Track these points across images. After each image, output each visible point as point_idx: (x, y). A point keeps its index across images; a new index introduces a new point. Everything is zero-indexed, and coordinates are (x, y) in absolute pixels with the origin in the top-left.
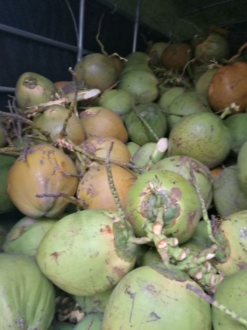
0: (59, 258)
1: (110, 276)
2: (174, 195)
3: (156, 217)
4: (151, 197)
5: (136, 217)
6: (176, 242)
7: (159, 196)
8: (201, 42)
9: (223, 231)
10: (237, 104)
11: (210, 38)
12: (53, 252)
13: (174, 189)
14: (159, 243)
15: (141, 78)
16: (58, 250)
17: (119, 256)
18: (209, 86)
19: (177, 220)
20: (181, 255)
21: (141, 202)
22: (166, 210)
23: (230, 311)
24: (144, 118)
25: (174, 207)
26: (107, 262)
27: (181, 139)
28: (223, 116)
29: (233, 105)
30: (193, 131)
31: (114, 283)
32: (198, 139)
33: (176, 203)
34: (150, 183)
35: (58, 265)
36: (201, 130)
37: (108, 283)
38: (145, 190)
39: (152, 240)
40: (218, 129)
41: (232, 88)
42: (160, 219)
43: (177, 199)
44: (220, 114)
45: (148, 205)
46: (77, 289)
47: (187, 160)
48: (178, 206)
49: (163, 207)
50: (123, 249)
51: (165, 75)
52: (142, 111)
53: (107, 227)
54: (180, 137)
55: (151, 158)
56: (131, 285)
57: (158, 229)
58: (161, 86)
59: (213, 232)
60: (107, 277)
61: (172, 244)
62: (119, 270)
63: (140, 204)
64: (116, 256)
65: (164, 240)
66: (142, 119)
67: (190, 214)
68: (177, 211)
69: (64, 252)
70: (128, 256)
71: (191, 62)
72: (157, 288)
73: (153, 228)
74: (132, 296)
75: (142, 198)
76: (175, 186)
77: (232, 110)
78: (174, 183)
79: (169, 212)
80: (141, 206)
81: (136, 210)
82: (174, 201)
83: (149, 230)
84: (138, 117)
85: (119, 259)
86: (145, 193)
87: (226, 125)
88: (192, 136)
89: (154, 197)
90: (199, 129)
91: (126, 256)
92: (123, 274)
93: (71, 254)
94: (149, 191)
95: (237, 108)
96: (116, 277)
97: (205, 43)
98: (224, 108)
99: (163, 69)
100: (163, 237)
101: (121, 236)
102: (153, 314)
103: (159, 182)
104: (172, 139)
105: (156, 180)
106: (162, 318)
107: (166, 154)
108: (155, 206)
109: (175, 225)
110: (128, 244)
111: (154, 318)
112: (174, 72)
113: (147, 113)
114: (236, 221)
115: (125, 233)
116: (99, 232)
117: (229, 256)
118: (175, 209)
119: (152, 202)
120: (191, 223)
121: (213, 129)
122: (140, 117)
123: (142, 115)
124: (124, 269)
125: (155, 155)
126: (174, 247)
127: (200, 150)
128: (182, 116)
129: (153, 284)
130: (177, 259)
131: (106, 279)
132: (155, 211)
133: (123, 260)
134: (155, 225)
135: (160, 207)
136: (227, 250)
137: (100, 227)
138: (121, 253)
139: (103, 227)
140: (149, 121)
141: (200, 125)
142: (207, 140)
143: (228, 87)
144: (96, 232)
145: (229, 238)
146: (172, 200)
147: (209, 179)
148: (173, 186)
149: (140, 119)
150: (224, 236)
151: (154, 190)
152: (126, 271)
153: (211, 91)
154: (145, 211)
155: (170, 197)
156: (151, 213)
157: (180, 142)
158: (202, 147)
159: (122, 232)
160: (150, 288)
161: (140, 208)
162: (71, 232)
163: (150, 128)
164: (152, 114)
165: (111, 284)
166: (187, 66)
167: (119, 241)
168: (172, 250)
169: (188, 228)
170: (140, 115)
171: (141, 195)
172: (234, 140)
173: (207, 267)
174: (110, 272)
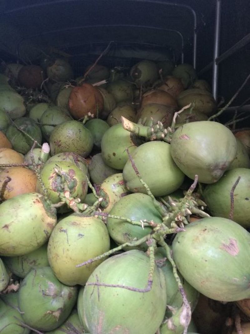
0: (10, 228)
1: (46, 230)
2: (71, 173)
3: (64, 189)
4: (57, 178)
5: (50, 193)
6: (80, 200)
7: (63, 176)
8: (50, 65)
9: (103, 189)
10: (91, 113)
11: (57, 62)
12: (3, 226)
13: (70, 170)
14: (70, 203)
15: (9, 98)
16: (7, 223)
17: (48, 216)
18: (69, 102)
19: (76, 188)
20: (84, 207)
21: (51, 183)
22: (68, 183)
23: (117, 216)
24: (24, 130)
25: (73, 180)
26: (43, 220)
27: (60, 141)
28: (84, 122)
29: (90, 114)
30: (67, 135)
31: (49, 235)
32: (72, 139)
33: (74, 178)
34: (55, 169)
35: (10, 232)
36: (73, 133)
37: (45, 235)
38: (51, 175)
39: (66, 202)
40: (83, 132)
41: (85, 102)
42: (66, 188)
43: (73, 175)
44: (82, 121)
45: (57, 183)
46: (25, 246)
47: (69, 154)
48: (75, 179)
49: (66, 182)
50: (50, 211)
51: (27, 93)
52: (21, 125)
53: (37, 200)
54: (59, 140)
55: (39, 159)
56: (62, 227)
57: (67, 194)
58: (27, 103)
59: (97, 194)
60: (44, 231)
61: (77, 201)
62: (50, 225)
63: (51, 184)
64: (47, 216)
65: (72, 200)
66: (22, 131)
67: (83, 183)
68: (75, 182)
69: (13, 222)
70: (54, 215)
71: (46, 81)
72: (78, 222)
73: (64, 195)
74: (65, 231)
75: (51, 180)
76: (70, 168)
77: (89, 117)
78: (69, 166)
79: (70, 184)
80: (52, 185)
81: (49, 189)
82: (72, 177)
83: (62, 196)
84: (19, 130)
85: (49, 218)
86: (52, 177)
87: (87, 127)
88: (68, 138)
89: (60, 177)
90: (71, 132)
91: (52, 215)
92: (53, 227)
93: (19, 221)
94: (55, 174)
95: (92, 116)
96: (49, 230)
97: (54, 66)
98: (84, 116)
99: (23, 88)
100: (71, 199)
101: (46, 204)
102: (80, 235)
103: (59, 167)
104: (53, 142)
105: (57, 167)
106: (85, 235)
107: (50, 155)
108: (62, 183)
109: (76, 192)
110: (52, 209)
111: (81, 236)
112: (34, 90)
113: (26, 125)
114: (108, 181)
115: (48, 202)
116: (33, 203)
117: (109, 202)
118: (74, 182)
119: (59, 180)
120: (84, 189)
121: (80, 131)
122: (21, 130)
123: (22, 128)
124: (53, 224)
125: (42, 156)
126: (79, 203)
127: (75, 147)
128: (54, 126)
129: (75, 221)
130: (82, 210)
131: (44, 233)
132: (62, 185)
133: (51, 219)
134: (65, 193)
135: (65, 182)
136: (107, 199)
137: (32, 201)
138: (49, 214)
139: (35, 200)
140: (28, 132)
141: (72, 130)
142: (78, 139)
143: (82, 101)
144: (31, 204)
145: (107, 192)
146: (70, 177)
147: (85, 165)
148: (68, 168)
149: (21, 132)
150: (104, 192)
151: (58, 173)
152: (54, 225)
153: (71, 105)
154: (55, 187)
155: (69, 175)
156: (60, 188)
157: (60, 143)
158: (76, 144)
159: (46, 202)
160: (74, 223)
161: (51, 187)
162: (14, 209)
163: (31, 137)
164: (29, 126)
165: (47, 235)
166: (43, 85)
167: (46, 207)
168: (78, 205)
169: (83, 193)
170: (20, 128)
171: (49, 179)
172: (95, 137)
173: (99, 211)
174: (45, 228)
